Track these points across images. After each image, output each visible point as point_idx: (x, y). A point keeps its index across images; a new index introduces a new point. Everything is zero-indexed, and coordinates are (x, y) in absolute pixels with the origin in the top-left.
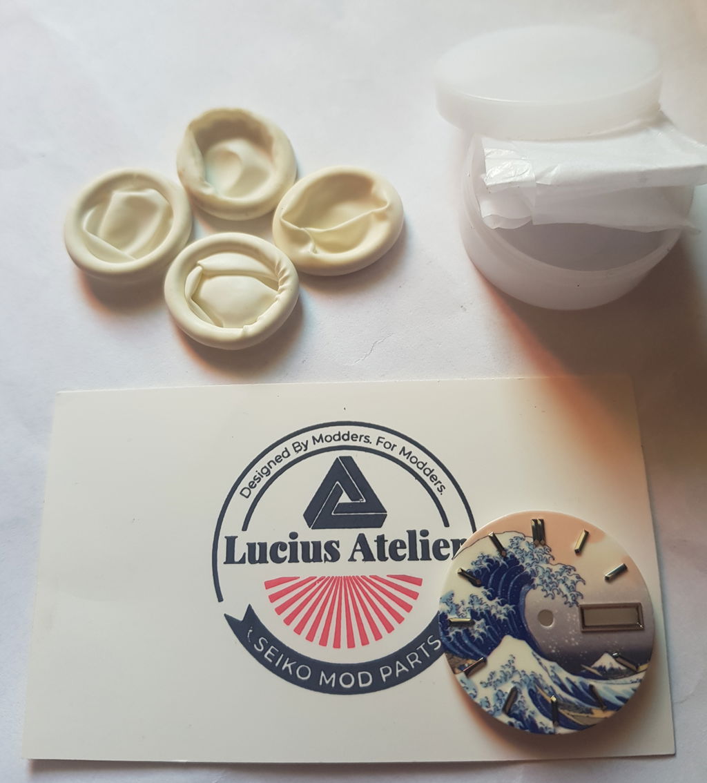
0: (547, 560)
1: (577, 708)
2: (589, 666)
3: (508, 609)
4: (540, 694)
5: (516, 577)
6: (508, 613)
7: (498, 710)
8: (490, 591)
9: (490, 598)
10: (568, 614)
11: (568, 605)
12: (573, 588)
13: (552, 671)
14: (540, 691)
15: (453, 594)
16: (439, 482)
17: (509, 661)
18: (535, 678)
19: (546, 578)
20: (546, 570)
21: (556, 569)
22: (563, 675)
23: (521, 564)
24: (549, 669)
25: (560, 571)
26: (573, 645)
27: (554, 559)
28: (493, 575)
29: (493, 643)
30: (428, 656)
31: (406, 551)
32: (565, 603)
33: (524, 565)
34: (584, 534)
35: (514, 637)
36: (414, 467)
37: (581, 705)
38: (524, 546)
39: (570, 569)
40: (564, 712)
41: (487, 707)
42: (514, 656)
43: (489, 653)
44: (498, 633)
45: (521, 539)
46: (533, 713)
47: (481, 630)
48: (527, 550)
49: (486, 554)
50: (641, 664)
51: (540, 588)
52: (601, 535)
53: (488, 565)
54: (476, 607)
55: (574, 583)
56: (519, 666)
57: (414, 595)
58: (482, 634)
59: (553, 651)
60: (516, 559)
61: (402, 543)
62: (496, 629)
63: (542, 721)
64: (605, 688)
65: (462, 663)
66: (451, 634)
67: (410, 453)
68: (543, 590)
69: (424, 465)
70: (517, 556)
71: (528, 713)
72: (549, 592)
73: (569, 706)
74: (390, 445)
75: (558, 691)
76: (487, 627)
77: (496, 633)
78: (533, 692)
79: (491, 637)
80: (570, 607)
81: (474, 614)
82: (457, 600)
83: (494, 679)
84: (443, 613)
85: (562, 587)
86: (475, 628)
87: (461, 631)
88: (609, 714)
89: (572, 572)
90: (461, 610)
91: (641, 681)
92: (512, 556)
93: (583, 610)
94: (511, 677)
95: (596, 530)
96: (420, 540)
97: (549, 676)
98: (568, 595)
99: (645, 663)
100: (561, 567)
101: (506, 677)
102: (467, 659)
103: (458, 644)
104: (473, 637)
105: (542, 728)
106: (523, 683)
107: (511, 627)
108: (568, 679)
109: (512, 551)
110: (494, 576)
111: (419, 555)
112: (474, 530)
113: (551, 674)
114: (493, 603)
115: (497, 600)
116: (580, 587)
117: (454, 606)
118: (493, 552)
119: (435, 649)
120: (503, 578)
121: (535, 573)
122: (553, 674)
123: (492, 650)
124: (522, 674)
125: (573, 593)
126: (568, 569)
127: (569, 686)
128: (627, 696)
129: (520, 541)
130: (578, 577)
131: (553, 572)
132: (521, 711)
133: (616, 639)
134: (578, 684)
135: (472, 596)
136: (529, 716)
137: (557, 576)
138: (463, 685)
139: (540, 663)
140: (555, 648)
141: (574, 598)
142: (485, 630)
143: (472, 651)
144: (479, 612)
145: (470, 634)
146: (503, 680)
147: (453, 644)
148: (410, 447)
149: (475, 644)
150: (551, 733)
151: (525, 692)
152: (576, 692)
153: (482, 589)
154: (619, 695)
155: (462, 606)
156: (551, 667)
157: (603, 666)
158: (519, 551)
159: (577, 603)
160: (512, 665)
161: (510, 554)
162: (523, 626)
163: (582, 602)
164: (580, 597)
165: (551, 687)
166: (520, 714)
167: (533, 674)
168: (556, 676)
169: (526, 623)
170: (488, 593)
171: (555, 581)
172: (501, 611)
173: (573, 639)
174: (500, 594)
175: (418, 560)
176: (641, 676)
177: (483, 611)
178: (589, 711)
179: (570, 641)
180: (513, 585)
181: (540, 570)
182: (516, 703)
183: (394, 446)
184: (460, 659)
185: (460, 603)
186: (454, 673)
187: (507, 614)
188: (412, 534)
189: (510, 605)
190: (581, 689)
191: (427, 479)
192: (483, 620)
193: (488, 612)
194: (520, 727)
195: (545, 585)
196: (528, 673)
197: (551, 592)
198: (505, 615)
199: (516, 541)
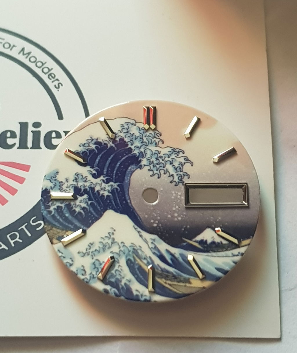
0: (156, 143)
1: (175, 278)
2: (191, 240)
3: (112, 186)
4: (137, 264)
5: (124, 158)
6: (113, 191)
7: (94, 278)
8: (97, 170)
9: (94, 176)
10: (173, 192)
11: (174, 183)
12: (180, 168)
13: (152, 243)
14: (138, 261)
15: (57, 173)
16: (57, 80)
17: (109, 233)
18: (134, 249)
19: (153, 159)
20: (154, 152)
21: (164, 151)
22: (163, 247)
23: (129, 146)
24: (150, 241)
25: (168, 153)
26: (176, 219)
27: (163, 143)
28: (100, 156)
29: (94, 216)
30: (29, 235)
31: (17, 141)
32: (171, 182)
33: (133, 147)
34: (195, 120)
35: (116, 211)
36: (32, 66)
37: (179, 275)
38: (134, 130)
39: (179, 152)
40: (162, 281)
41: (83, 275)
42: (115, 229)
43: (89, 227)
44: (100, 208)
45: (132, 124)
46: (129, 281)
47: (84, 205)
48: (137, 134)
49: (95, 137)
50: (244, 239)
51: (147, 168)
52: (213, 122)
53: (96, 147)
54: (80, 184)
55: (182, 164)
56: (118, 238)
57: (21, 180)
58: (84, 209)
59: (155, 225)
60: (125, 142)
61: (13, 135)
62: (99, 204)
63: (137, 288)
64: (205, 260)
65: (60, 234)
66: (52, 208)
67: (29, 53)
68: (149, 170)
69: (43, 64)
70: (126, 140)
71: (124, 281)
72: (155, 172)
73: (167, 276)
74: (10, 45)
75: (157, 261)
76: (89, 202)
77: (99, 208)
78: (132, 262)
79: (93, 211)
80: (176, 185)
81: (78, 192)
82: (61, 178)
83: (93, 249)
84: (46, 189)
85: (169, 167)
86: (78, 202)
87: (63, 205)
88: (207, 284)
89: (181, 154)
90: (64, 187)
91: (242, 254)
92: (122, 140)
93: (188, 188)
94: (109, 248)
95: (208, 118)
96: (32, 131)
97: (149, 247)
98: (175, 175)
99: (249, 238)
100: (170, 149)
101: (105, 248)
102: (67, 231)
103: (58, 217)
104: (75, 211)
105: (137, 295)
106: (121, 253)
107: (114, 203)
108: (167, 251)
109: (122, 135)
110: (101, 158)
111: (30, 144)
113: (151, 246)
114: (98, 180)
115: (102, 177)
116: (187, 168)
117: (57, 183)
118: (102, 136)
119: (38, 229)
120: (110, 159)
121: (143, 155)
122: (153, 246)
123: (93, 223)
124: (122, 245)
125: (179, 173)
126: (176, 151)
127: (168, 258)
128: (227, 268)
129: (130, 126)
130: (187, 159)
131: (161, 154)
132: (117, 279)
133: (220, 215)
134: (177, 255)
135: (77, 174)
136: (125, 284)
137: (165, 157)
138: (60, 254)
139: (141, 236)
140: (157, 222)
141: (180, 178)
142: (87, 205)
143: (72, 223)
144: (83, 189)
145: (72, 208)
146: (102, 250)
147: (53, 217)
148: (29, 47)
149: (76, 217)
150: (146, 300)
151: (123, 262)
152: (175, 262)
153: (88, 168)
154: (218, 267)
155: (66, 183)
156: (151, 239)
157: (205, 239)
158: (129, 135)
159: (183, 183)
160: (112, 236)
161: (120, 137)
162: (127, 202)
163: (186, 181)
164: (186, 177)
165: (150, 258)
166: (116, 282)
167: (133, 245)
168: (156, 247)
169: (130, 199)
170: (94, 172)
171: (163, 162)
172: (105, 188)
173: (176, 215)
174: (105, 173)
176: (242, 250)
177: (87, 188)
178: (188, 281)
179: (173, 216)
180: (120, 165)
181: (148, 152)
182: (113, 272)
183: (14, 46)
184: (59, 230)
185: (64, 181)
186: (52, 243)
187: (111, 191)
188: (24, 126)
189: (115, 183)
190: (181, 260)
191: (45, 77)
192: (86, 196)
193: (92, 189)
194: (115, 294)
195: (152, 166)
196: (128, 244)
197: (158, 172)
198: (109, 192)
199: (126, 126)
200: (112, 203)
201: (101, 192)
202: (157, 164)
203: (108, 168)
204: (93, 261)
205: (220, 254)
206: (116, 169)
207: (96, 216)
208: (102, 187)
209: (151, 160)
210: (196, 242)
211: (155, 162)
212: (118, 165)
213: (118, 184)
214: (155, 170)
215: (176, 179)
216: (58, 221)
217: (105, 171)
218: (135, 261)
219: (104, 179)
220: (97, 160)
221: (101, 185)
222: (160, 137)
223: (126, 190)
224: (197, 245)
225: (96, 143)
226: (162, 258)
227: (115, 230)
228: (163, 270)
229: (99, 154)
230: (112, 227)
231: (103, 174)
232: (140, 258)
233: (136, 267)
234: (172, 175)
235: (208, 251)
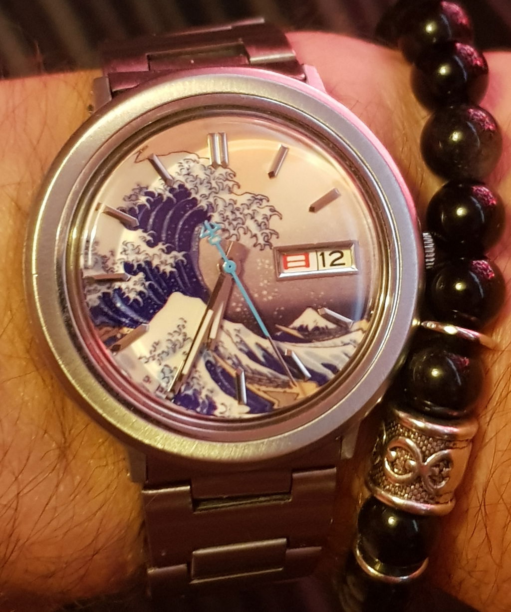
0: (230, 188)
2: (287, 326)
3: (175, 257)
4: (220, 367)
5: (187, 214)
6: (177, 263)
8: (151, 235)
9: (151, 244)
10: (259, 260)
11: (259, 247)
12: (265, 224)
13: (237, 335)
14: (221, 362)
15: (97, 243)
17: (178, 326)
19: (228, 213)
21: (243, 199)
22: (252, 339)
23: (193, 195)
24: (233, 333)
25: (248, 203)
26: (265, 299)
27: (239, 187)
28: (154, 213)
29: (156, 304)
32: (255, 246)
33: (198, 197)
35: (185, 293)
37: (276, 377)
38: (197, 171)
39: (261, 200)
40: (253, 387)
42: (185, 319)
43: (150, 318)
44: (163, 290)
45: (194, 161)
46: (212, 392)
47: (140, 288)
48: (202, 176)
49: (143, 185)
51: (220, 227)
53: (148, 200)
54: (132, 257)
55: (267, 218)
58: (140, 293)
59: (238, 310)
60: (186, 189)
62: (160, 285)
63: (223, 400)
64: (308, 354)
65: (111, 335)
68: (224, 230)
70: (189, 186)
71: (204, 393)
72: (232, 232)
73: (260, 380)
75: (245, 360)
76: (147, 283)
77: (160, 290)
78: (212, 365)
79: (153, 297)
80: (261, 250)
81: (128, 267)
82: (103, 250)
83: (159, 351)
85: (250, 224)
86: (131, 285)
87: (111, 291)
89: (265, 203)
90: (110, 264)
92: (182, 186)
94: (181, 347)
97: (233, 342)
98: (259, 234)
100: (249, 196)
101: (174, 348)
102: (120, 328)
104: (128, 298)
107: (180, 283)
108: (258, 345)
109: (182, 179)
110: (156, 216)
113: (237, 340)
114: (155, 250)
115: (160, 246)
116: (274, 222)
117: (99, 259)
120: (168, 217)
121: (213, 208)
122: (239, 340)
123: (155, 313)
125: (265, 231)
126: (258, 199)
127: (259, 354)
128: (337, 363)
129: (192, 164)
130: (273, 210)
132: (195, 390)
133: (323, 289)
134: (271, 350)
135: (125, 243)
136: (207, 396)
137: (243, 210)
139: (221, 326)
140: (240, 305)
141: (266, 238)
142: (145, 287)
143: (126, 316)
144: (135, 264)
145: (124, 294)
146: (171, 352)
147: (100, 309)
149: (131, 307)
151: (200, 365)
152: (269, 360)
153: (140, 232)
154: (326, 362)
155: (112, 258)
156: (235, 330)
157: (305, 326)
158: (191, 178)
159: (270, 245)
161: (179, 183)
162: (198, 280)
163: (276, 242)
164: (274, 237)
165: (236, 356)
166: (194, 394)
168: (242, 341)
169: (201, 275)
170: (149, 238)
171: (241, 216)
172: (166, 261)
173: (265, 292)
174: (164, 239)
176: (354, 336)
177: (141, 262)
178: (287, 385)
180: (184, 225)
181: (220, 202)
182: (189, 380)
184: (109, 329)
185: (108, 254)
187: (174, 265)
189: (179, 251)
192: (141, 275)
193: (149, 263)
195: (226, 223)
197: (235, 232)
198: (172, 266)
199: (186, 165)
200: (178, 283)
201: (162, 268)
202: (234, 220)
203: (167, 230)
204: (161, 367)
205: (326, 343)
206: (178, 231)
207: (159, 302)
208: (163, 259)
209: (225, 215)
210: (294, 329)
211: (231, 217)
212: (180, 226)
213: (183, 253)
214: (231, 228)
215: (261, 241)
216: (107, 315)
217: (164, 236)
218: (217, 362)
219: (164, 247)
220: (151, 221)
221: (160, 257)
222: (235, 179)
223: (195, 262)
224: (295, 333)
225: (147, 194)
226: (251, 355)
227: (185, 322)
228: (254, 372)
229: (152, 210)
230: (181, 317)
231: (160, 240)
232: (223, 358)
233: (219, 370)
234: (255, 236)
235: (310, 341)
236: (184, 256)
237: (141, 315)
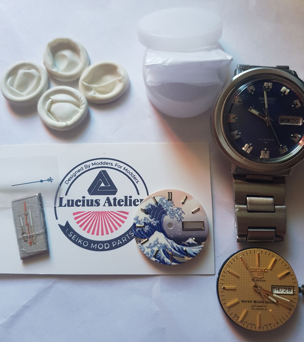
0: (172, 206)
1: (179, 256)
2: (184, 242)
3: (157, 222)
5: (161, 211)
6: (157, 224)
7: (152, 256)
8: (152, 216)
9: (151, 218)
10: (178, 224)
11: (178, 221)
12: (180, 215)
14: (167, 250)
15: (138, 217)
16: (137, 179)
17: (156, 240)
18: (165, 246)
19: (171, 212)
20: (171, 209)
22: (175, 245)
23: (163, 207)
24: (170, 243)
25: (176, 210)
27: (174, 205)
30: (129, 238)
31: (124, 203)
32: (177, 220)
33: (164, 207)
34: (186, 197)
35: (159, 231)
36: (128, 174)
37: (180, 255)
38: (164, 201)
40: (175, 257)
41: (148, 255)
43: (149, 237)
45: (164, 198)
46: (164, 257)
47: (147, 229)
48: (165, 202)
49: (151, 204)
50: (203, 242)
51: (169, 215)
52: (192, 197)
53: (151, 207)
54: (146, 221)
56: (160, 241)
57: (126, 218)
58: (148, 230)
59: (172, 237)
60: (161, 205)
61: (123, 201)
62: (153, 229)
63: (167, 260)
64: (189, 250)
65: (140, 240)
66: (137, 230)
67: (127, 169)
68: (170, 216)
69: (132, 174)
70: (162, 204)
71: (162, 257)
73: (177, 256)
74: (120, 166)
75: (173, 250)
76: (149, 228)
78: (164, 250)
80: (179, 222)
81: (145, 223)
82: (139, 219)
83: (151, 246)
84: (135, 223)
85: (176, 215)
86: (145, 228)
87: (140, 229)
88: (190, 258)
89: (181, 210)
90: (141, 222)
91: (202, 247)
92: (160, 204)
93: (183, 223)
94: (157, 245)
95: (190, 196)
96: (129, 199)
97: (170, 245)
98: (179, 218)
99: (204, 241)
100: (177, 208)
101: (155, 245)
102: (142, 239)
103: (139, 234)
104: (144, 231)
105: (166, 263)
106: (161, 247)
108: (176, 246)
109: (160, 202)
111: (128, 204)
112: (148, 195)
114: (152, 220)
115: (153, 219)
116: (183, 215)
117: (138, 221)
118: (153, 203)
119: (132, 236)
120: (156, 212)
121: (167, 210)
123: (151, 236)
124: (161, 244)
125: (180, 217)
126: (179, 209)
127: (177, 249)
128: (197, 253)
129: (163, 199)
130: (182, 212)
131: (174, 210)
132: (159, 257)
133: (194, 233)
134: (180, 248)
135: (145, 218)
136: (162, 258)
138: (140, 248)
139: (167, 241)
140: (173, 235)
143: (144, 236)
144: (147, 223)
146: (154, 246)
147: (137, 233)
148: (127, 167)
149: (145, 234)
150: (169, 264)
151: (161, 250)
152: (179, 251)
153: (149, 215)
154: (194, 252)
157: (189, 242)
159: (181, 221)
160: (158, 241)
162: (162, 228)
163: (183, 220)
164: (182, 219)
165: (171, 249)
166: (159, 258)
167: (165, 244)
168: (172, 245)
170: (151, 217)
175: (127, 206)
176: (202, 246)
177: (149, 223)
178: (183, 257)
179: (178, 233)
180: (160, 214)
181: (169, 209)
182: (158, 254)
183: (121, 167)
184: (139, 239)
185: (140, 220)
186: (137, 243)
188: (126, 197)
189: (158, 221)
190: (181, 249)
192: (148, 226)
193: (150, 223)
194: (159, 262)
195: (170, 214)
196: (163, 244)
197: (173, 217)
198: (156, 224)
199: (161, 199)
200: (157, 228)
201: (153, 224)
202: (172, 214)
203: (156, 215)
204: (151, 250)
205: (195, 247)
206: (158, 215)
207: (152, 233)
210: (186, 243)
211: (172, 213)
212: (159, 214)
213: (159, 221)
215: (179, 219)
216: (139, 235)
217: (154, 216)
218: (166, 250)
219: (154, 219)
220: (152, 213)
221: (153, 222)
222: (173, 204)
223: (162, 223)
224: (186, 244)
225: (151, 206)
226: (175, 249)
227: (158, 239)
228: (175, 253)
229: (152, 210)
231: (154, 217)
232: (167, 249)
233: (166, 252)
234: (178, 218)
235: (190, 247)
236: (159, 222)
237: (147, 236)
